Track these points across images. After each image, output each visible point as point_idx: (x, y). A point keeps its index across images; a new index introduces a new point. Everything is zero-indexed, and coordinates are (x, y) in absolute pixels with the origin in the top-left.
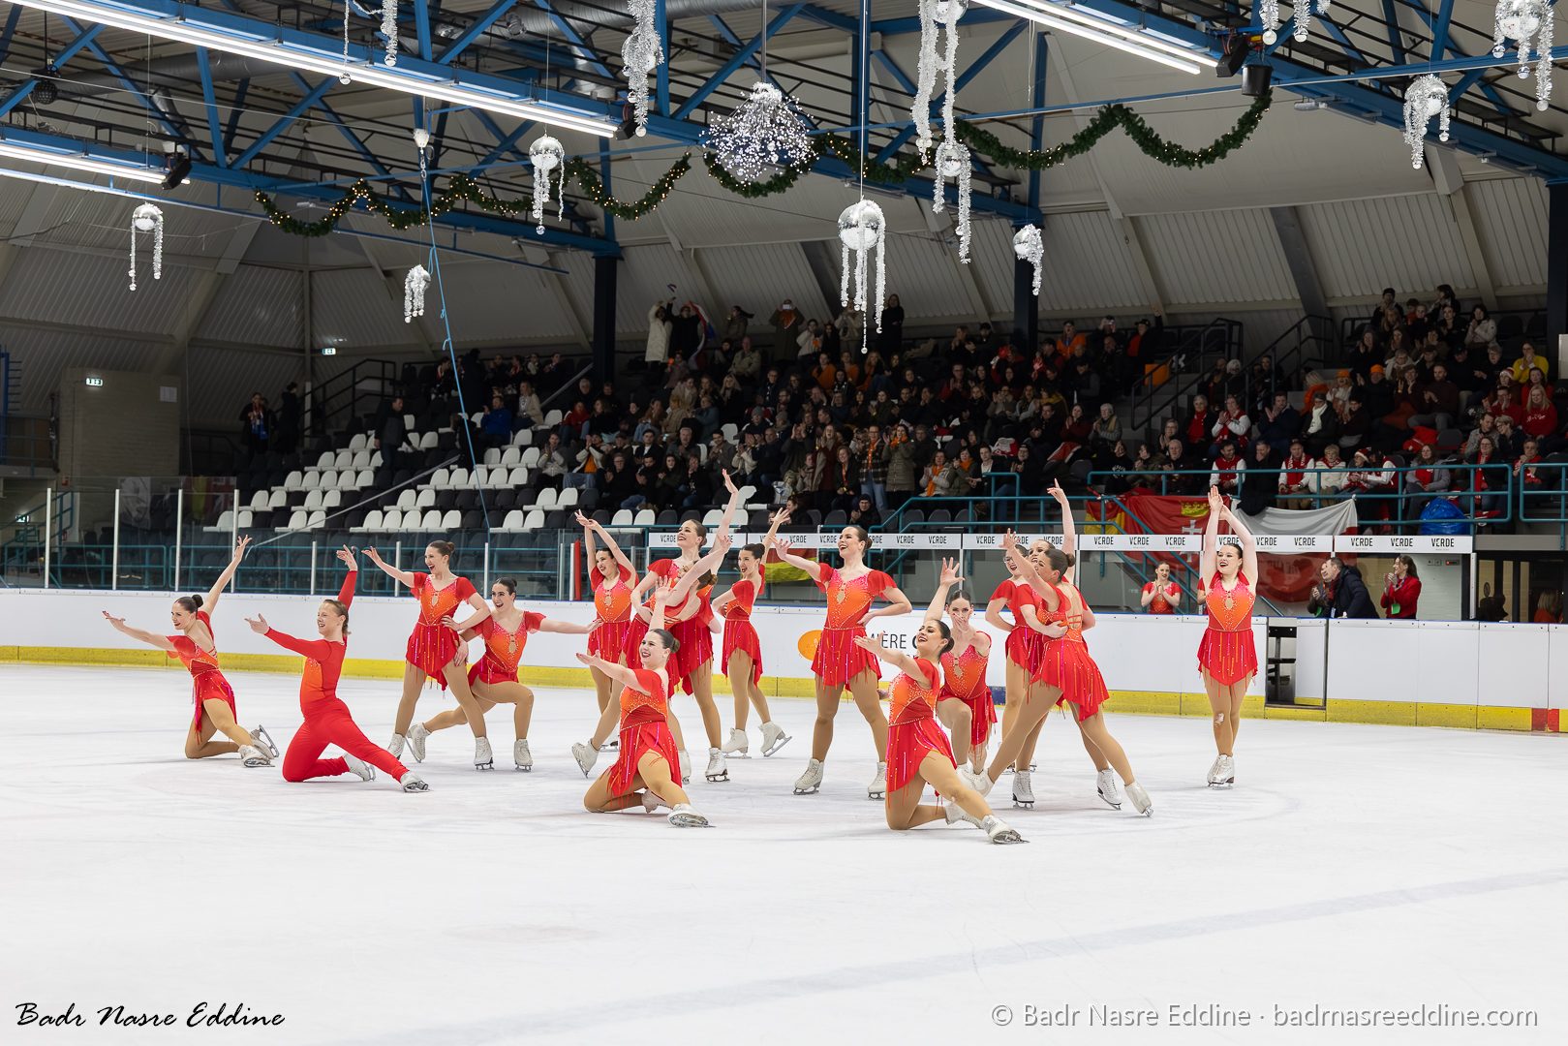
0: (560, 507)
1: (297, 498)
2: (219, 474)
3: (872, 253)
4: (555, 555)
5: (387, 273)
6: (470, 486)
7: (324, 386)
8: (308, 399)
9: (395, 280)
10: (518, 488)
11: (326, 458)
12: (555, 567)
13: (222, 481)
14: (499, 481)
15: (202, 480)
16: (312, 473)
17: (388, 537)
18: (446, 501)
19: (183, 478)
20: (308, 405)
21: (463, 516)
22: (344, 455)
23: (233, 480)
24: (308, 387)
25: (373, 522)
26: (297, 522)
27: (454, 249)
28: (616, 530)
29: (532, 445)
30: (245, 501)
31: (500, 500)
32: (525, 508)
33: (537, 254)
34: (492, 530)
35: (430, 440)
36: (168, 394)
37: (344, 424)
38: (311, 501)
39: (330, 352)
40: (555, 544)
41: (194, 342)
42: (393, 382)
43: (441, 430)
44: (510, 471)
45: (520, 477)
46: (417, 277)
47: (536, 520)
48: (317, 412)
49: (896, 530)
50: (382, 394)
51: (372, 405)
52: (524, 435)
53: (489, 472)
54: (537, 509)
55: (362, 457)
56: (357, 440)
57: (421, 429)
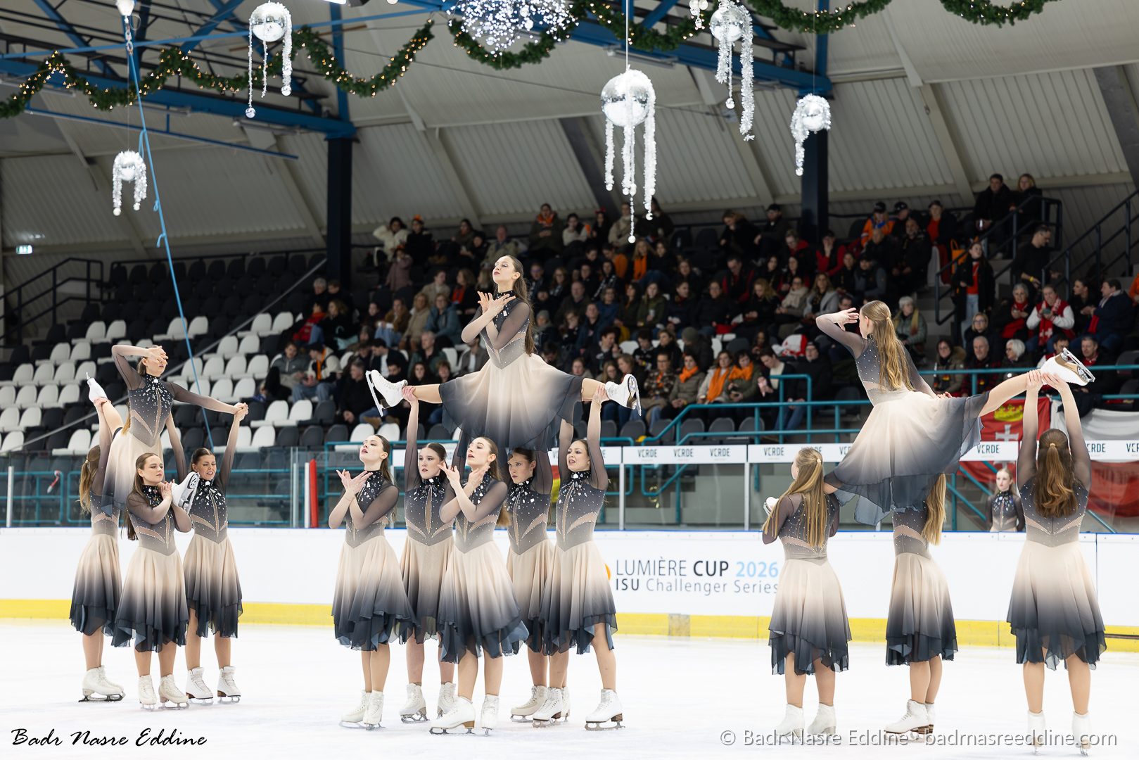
0: (292, 422)
3: (640, 129)
4: (288, 476)
5: (90, 160)
7: (19, 289)
9: (99, 167)
11: (23, 371)
12: (288, 490)
16: (8, 388)
22: (45, 367)
25: (80, 443)
27: (167, 132)
29: (260, 353)
32: (254, 424)
33: (262, 137)
37: (45, 333)
38: (7, 421)
39: (28, 250)
40: (287, 465)
42: (100, 284)
44: (235, 383)
45: (246, 389)
46: (128, 164)
47: (265, 437)
48: (12, 319)
49: (672, 442)
50: (88, 298)
51: (77, 310)
52: (251, 342)
53: (212, 383)
54: (267, 426)
55: (66, 369)
56: (60, 350)
57: (133, 337)
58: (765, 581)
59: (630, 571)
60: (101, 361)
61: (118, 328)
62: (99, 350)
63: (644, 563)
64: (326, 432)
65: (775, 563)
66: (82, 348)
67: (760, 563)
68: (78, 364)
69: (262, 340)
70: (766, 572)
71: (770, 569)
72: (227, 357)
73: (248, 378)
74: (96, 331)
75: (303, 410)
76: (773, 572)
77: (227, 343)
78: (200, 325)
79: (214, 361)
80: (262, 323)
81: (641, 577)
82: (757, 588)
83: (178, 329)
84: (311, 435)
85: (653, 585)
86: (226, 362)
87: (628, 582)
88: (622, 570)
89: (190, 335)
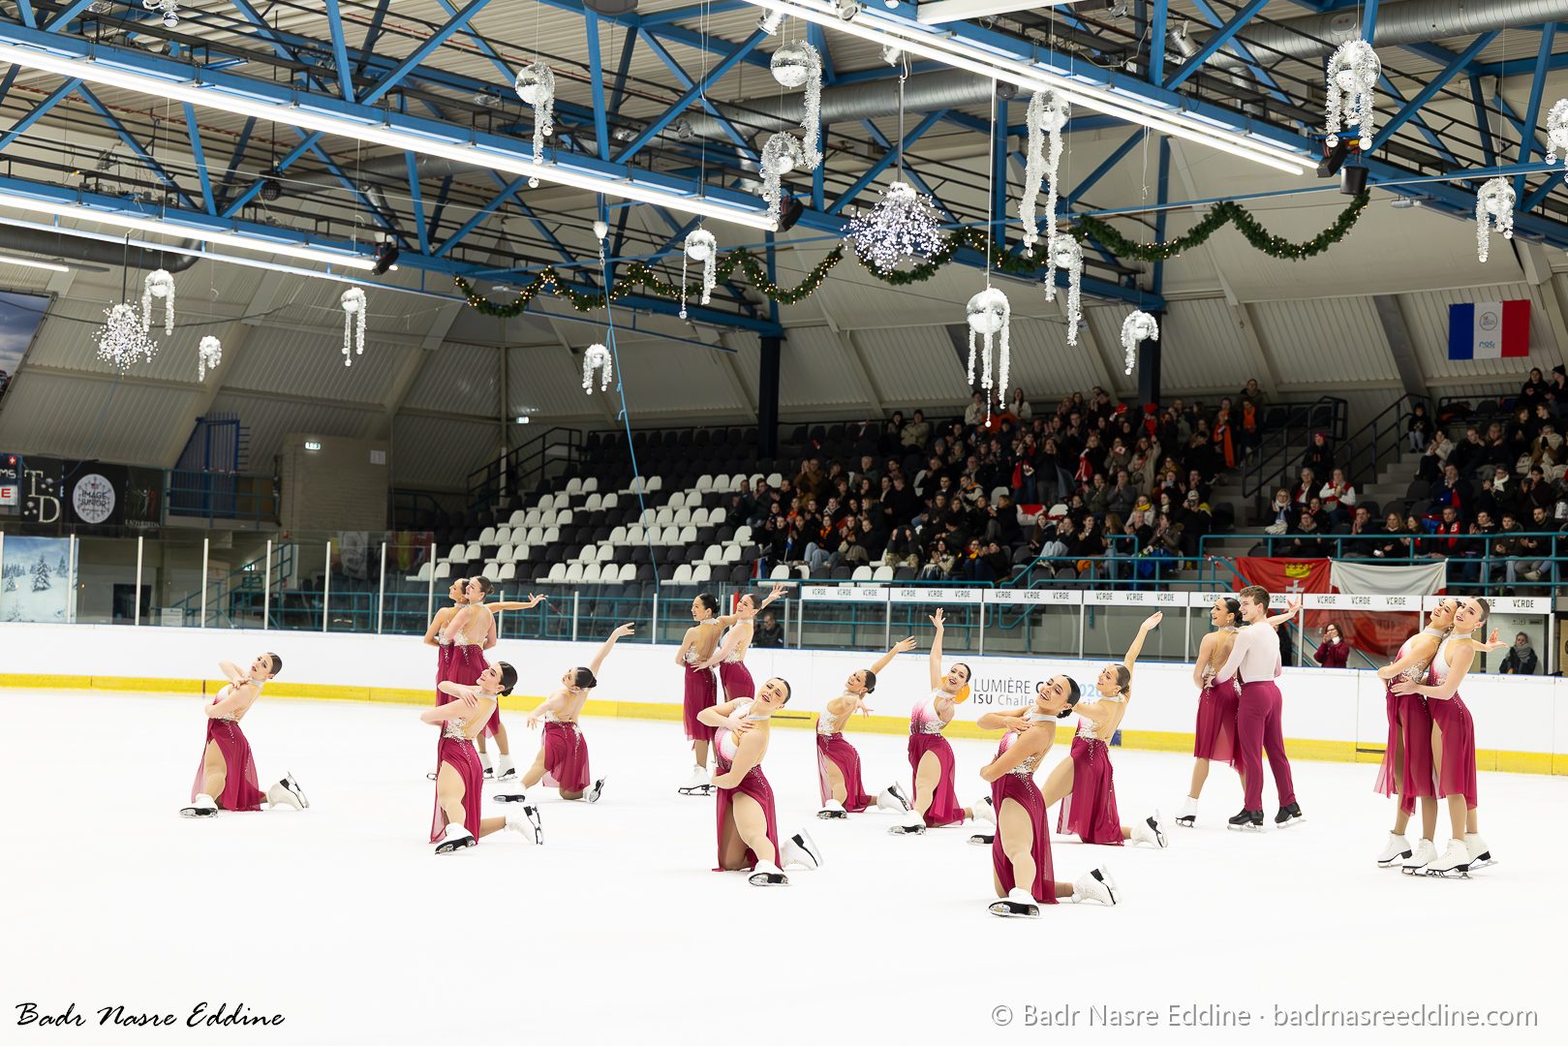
0: (725, 562)
1: (490, 551)
2: (421, 529)
3: (997, 336)
5: (575, 351)
6: (645, 543)
7: (516, 451)
8: (504, 462)
9: (579, 353)
10: (688, 544)
11: (517, 516)
13: (424, 535)
14: (671, 538)
15: (406, 536)
16: (504, 529)
17: (570, 587)
18: (623, 555)
19: (389, 533)
20: (503, 467)
21: (638, 569)
22: (533, 512)
23: (431, 535)
24: (504, 452)
25: (557, 574)
26: (490, 572)
27: (634, 329)
29: (702, 507)
30: (443, 552)
31: (671, 556)
32: (694, 562)
33: (709, 334)
34: (664, 582)
35: (611, 500)
36: (378, 457)
37: (534, 487)
38: (501, 555)
39: (526, 420)
41: (401, 411)
42: (579, 448)
43: (621, 492)
44: (681, 529)
45: (690, 535)
46: (597, 355)
47: (703, 573)
48: (511, 474)
49: (1024, 586)
50: (569, 459)
51: (560, 469)
52: (695, 497)
53: (663, 530)
54: (704, 564)
55: (550, 515)
56: (545, 500)
57: (602, 491)
59: (985, 689)
60: (576, 509)
61: (591, 483)
62: (577, 501)
63: (997, 682)
64: (750, 570)
66: (562, 499)
68: (559, 510)
69: (704, 496)
72: (675, 509)
73: (691, 526)
74: (574, 485)
75: (733, 553)
77: (676, 498)
78: (655, 483)
79: (665, 512)
80: (704, 482)
81: (994, 693)
83: (638, 486)
84: (738, 573)
85: (1003, 700)
86: (675, 512)
87: (984, 697)
88: (979, 687)
89: (647, 491)
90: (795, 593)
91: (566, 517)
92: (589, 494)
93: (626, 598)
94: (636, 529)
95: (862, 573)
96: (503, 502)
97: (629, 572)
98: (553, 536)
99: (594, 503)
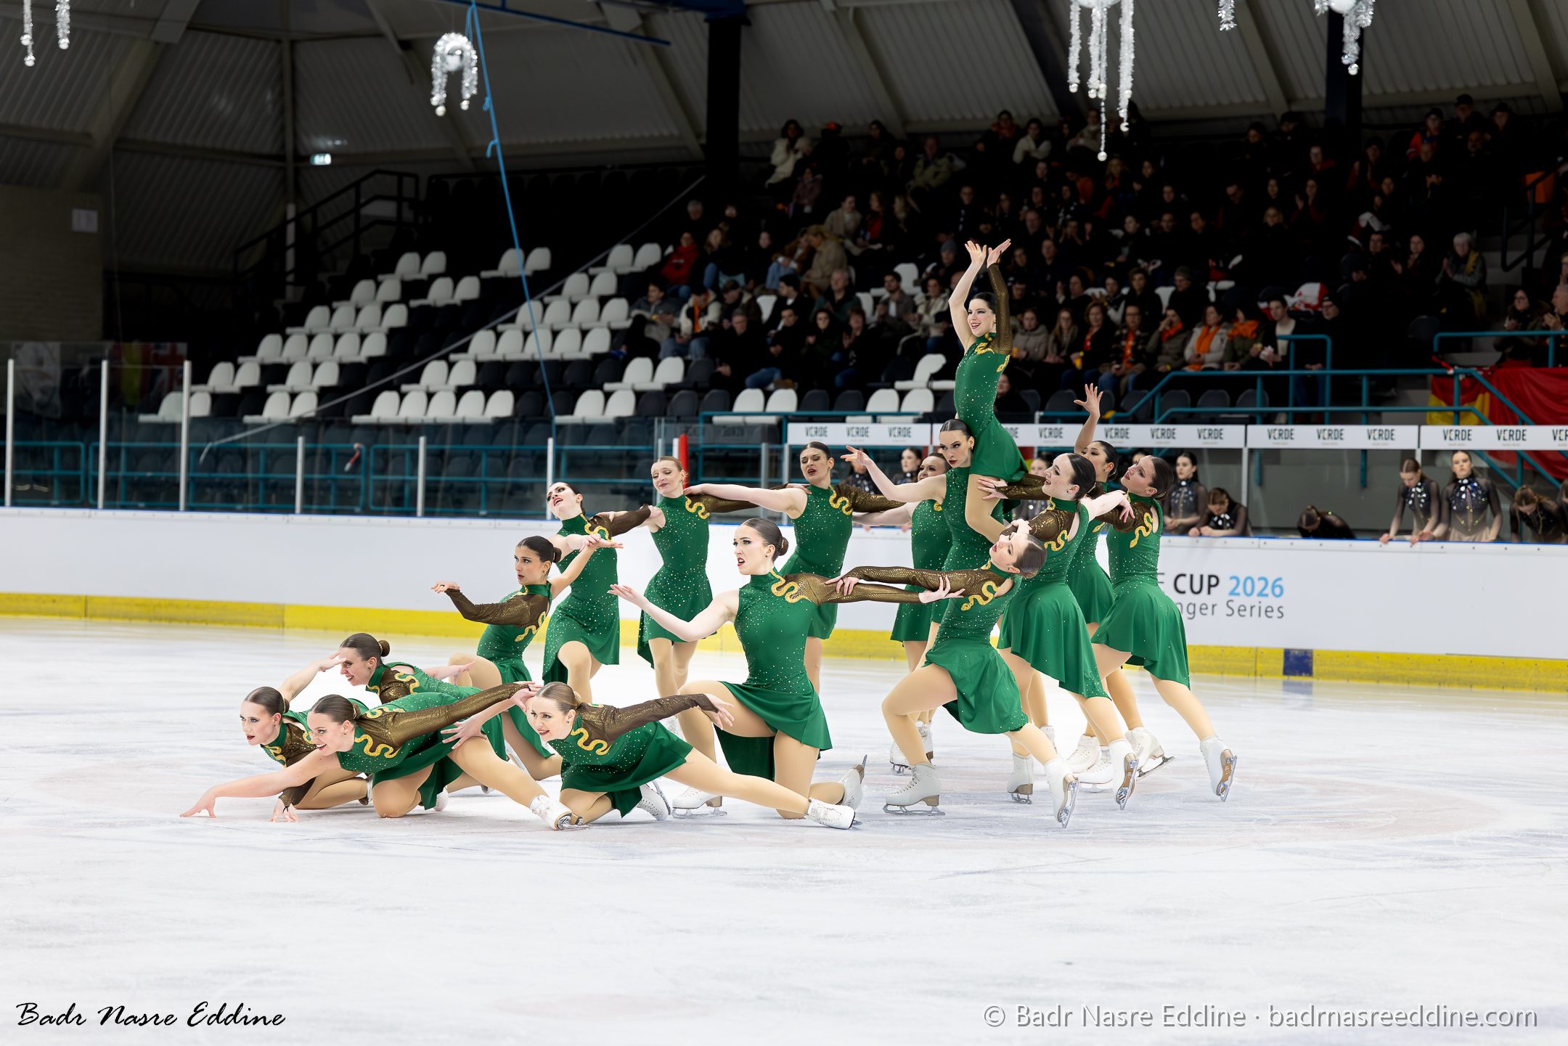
0: (658, 385)
1: (276, 373)
3: (1115, 12)
5: (404, 44)
6: (526, 356)
7: (313, 210)
8: (291, 229)
9: (416, 53)
10: (597, 358)
11: (317, 315)
13: (165, 350)
14: (568, 347)
15: (135, 347)
16: (297, 337)
17: (408, 430)
18: (491, 377)
19: (108, 346)
20: (291, 237)
21: (517, 399)
22: (344, 310)
23: (182, 348)
24: (291, 211)
25: (386, 408)
26: (276, 409)
27: (503, 8)
28: (738, 419)
29: (618, 295)
30: (200, 377)
31: (569, 377)
32: (608, 387)
33: (626, 17)
34: (559, 419)
35: (469, 288)
36: (85, 221)
37: (343, 266)
38: (296, 378)
39: (326, 160)
40: (650, 440)
41: (121, 144)
42: (414, 203)
43: (485, 274)
44: (584, 333)
45: (599, 342)
47: (622, 405)
48: (304, 248)
49: (1149, 420)
50: (398, 222)
51: (385, 237)
52: (606, 281)
53: (555, 334)
54: (624, 389)
55: (370, 314)
56: (363, 289)
57: (455, 272)
58: (1266, 602)
60: (414, 303)
61: (436, 261)
62: (414, 289)
64: (701, 398)
65: (1280, 579)
66: (391, 287)
67: (1260, 579)
68: (386, 306)
69: (621, 278)
70: (1268, 590)
71: (1274, 587)
72: (574, 300)
73: (601, 327)
74: (408, 265)
75: (672, 370)
76: (1277, 591)
77: (575, 282)
78: (540, 258)
79: (558, 306)
80: (620, 256)
82: (1256, 611)
83: (512, 263)
84: (681, 402)
86: (573, 306)
89: (528, 271)
90: (776, 433)
91: (397, 316)
92: (433, 278)
93: (498, 447)
94: (511, 336)
95: (882, 400)
96: (291, 293)
97: (502, 404)
98: (376, 346)
99: (440, 293)
